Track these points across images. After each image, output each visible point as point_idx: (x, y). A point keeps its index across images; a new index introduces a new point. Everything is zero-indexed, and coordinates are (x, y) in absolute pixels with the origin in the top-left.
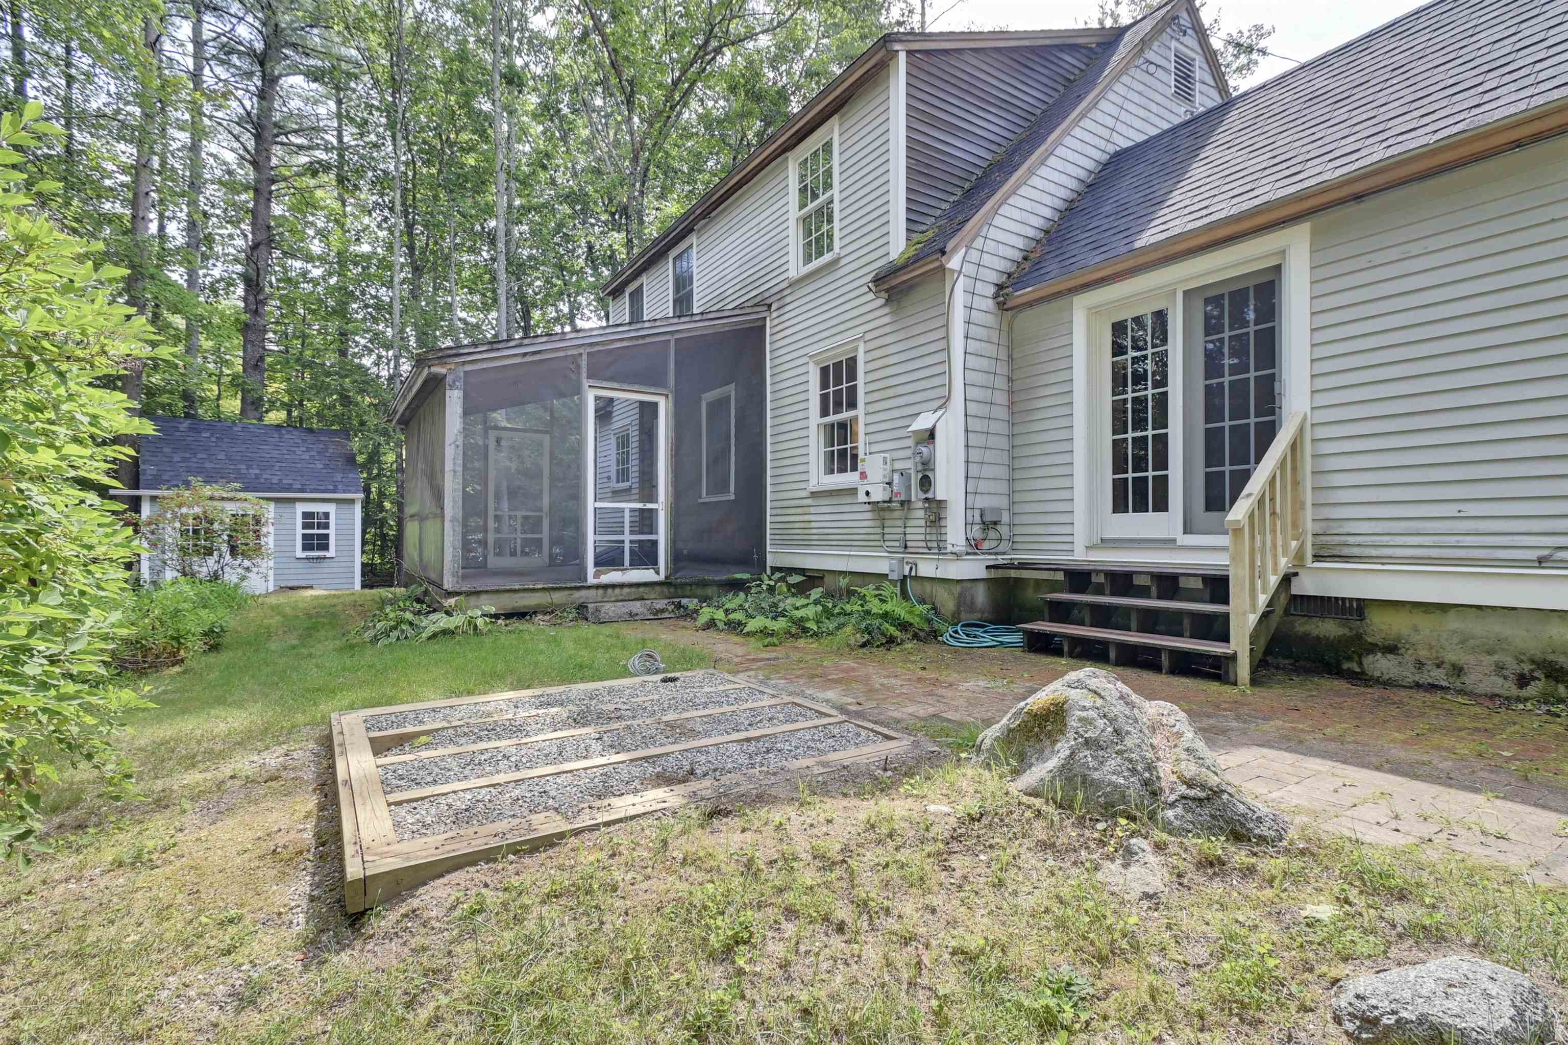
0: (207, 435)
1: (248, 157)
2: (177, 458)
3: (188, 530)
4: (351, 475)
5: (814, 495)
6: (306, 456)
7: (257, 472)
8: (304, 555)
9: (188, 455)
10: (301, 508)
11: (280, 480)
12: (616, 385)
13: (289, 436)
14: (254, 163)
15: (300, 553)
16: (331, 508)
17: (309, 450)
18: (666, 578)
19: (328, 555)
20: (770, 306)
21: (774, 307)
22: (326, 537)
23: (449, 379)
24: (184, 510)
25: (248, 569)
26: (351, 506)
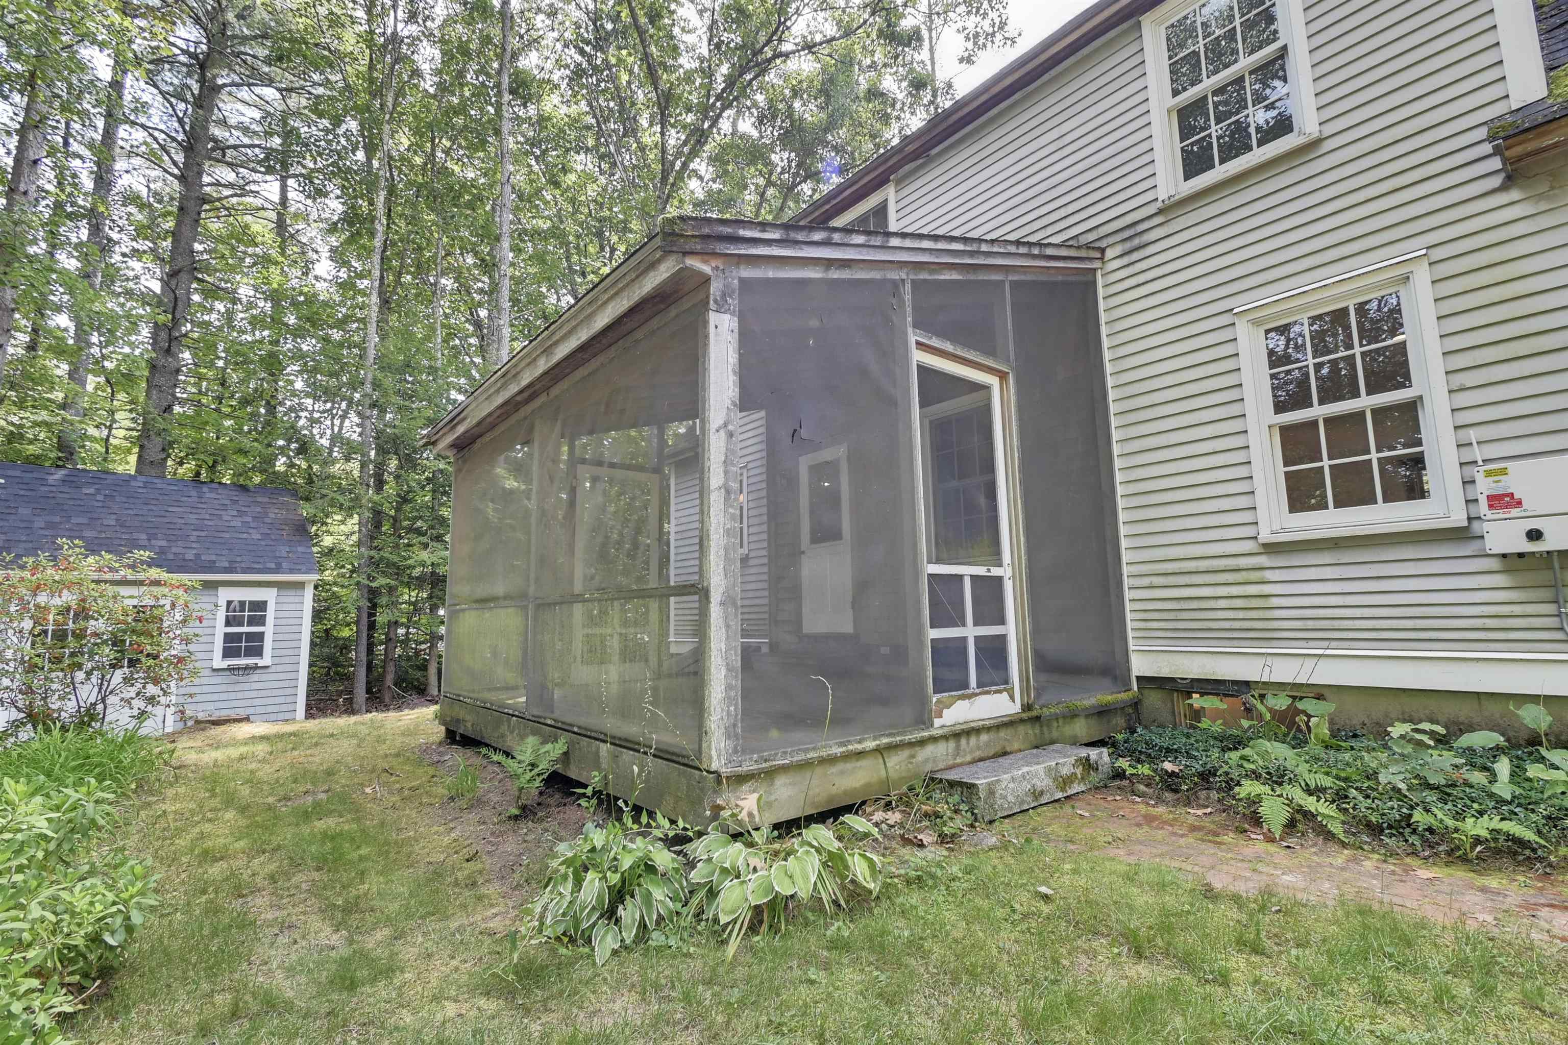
0: (91, 491)
1: (176, 171)
2: (39, 523)
3: (45, 632)
4: (300, 549)
5: (1271, 548)
6: (237, 523)
7: (164, 543)
8: (225, 664)
9: (57, 519)
10: (225, 595)
11: (198, 556)
12: (949, 347)
13: (213, 495)
14: (182, 178)
15: (219, 662)
16: (269, 595)
17: (241, 514)
18: (1027, 707)
19: (261, 663)
20: (1103, 251)
21: (1110, 254)
22: (260, 636)
23: (715, 288)
24: (42, 599)
25: (152, 700)
26: (299, 592)
